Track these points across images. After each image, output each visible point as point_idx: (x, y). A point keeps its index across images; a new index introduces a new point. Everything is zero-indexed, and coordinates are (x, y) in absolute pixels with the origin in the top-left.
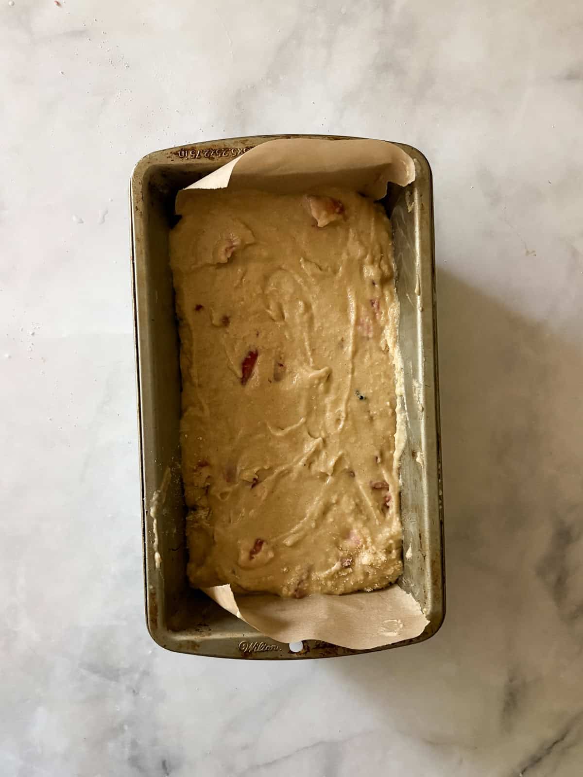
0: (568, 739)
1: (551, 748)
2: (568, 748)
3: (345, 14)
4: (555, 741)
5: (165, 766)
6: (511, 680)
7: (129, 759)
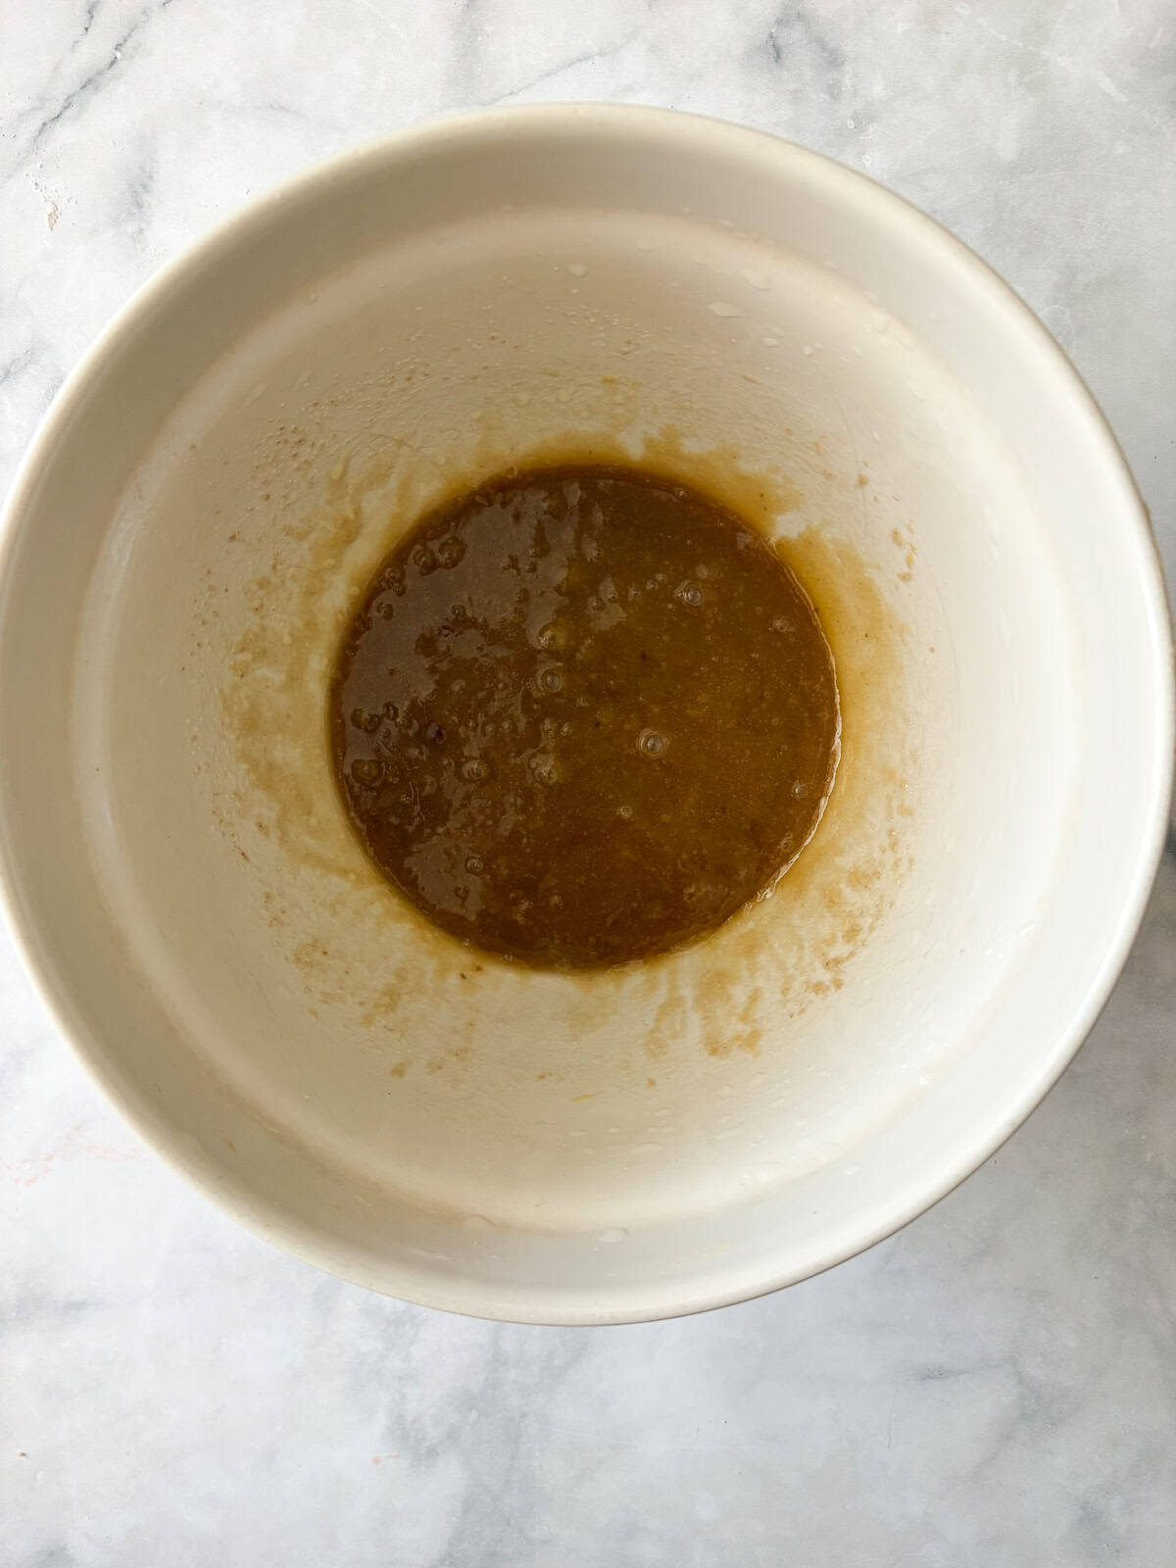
0: (38, 124)
1: (65, 108)
2: (34, 109)
3: (471, 1410)
4: (61, 120)
5: (776, 52)
6: (141, 231)
7: (843, 62)
